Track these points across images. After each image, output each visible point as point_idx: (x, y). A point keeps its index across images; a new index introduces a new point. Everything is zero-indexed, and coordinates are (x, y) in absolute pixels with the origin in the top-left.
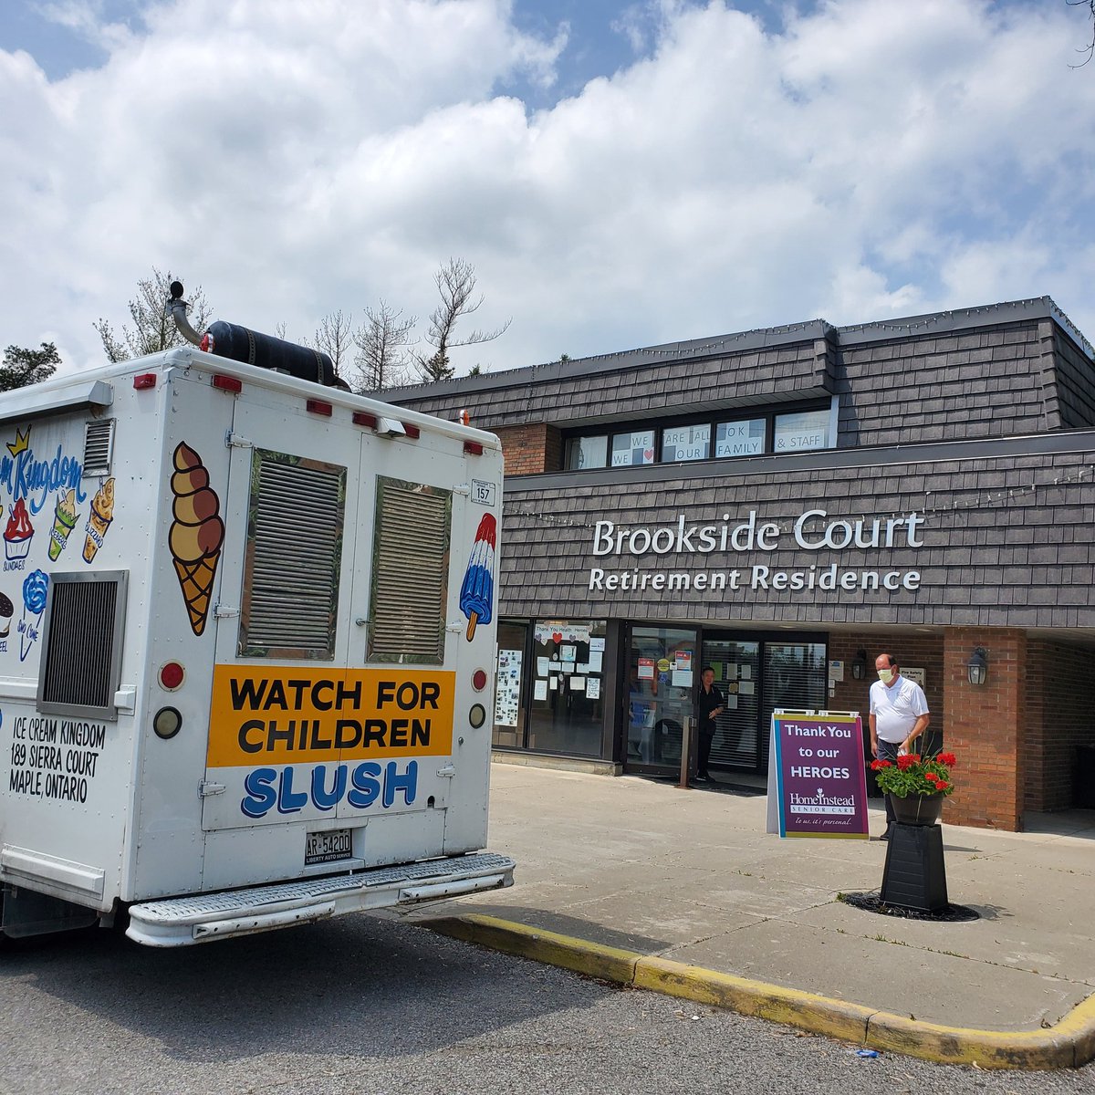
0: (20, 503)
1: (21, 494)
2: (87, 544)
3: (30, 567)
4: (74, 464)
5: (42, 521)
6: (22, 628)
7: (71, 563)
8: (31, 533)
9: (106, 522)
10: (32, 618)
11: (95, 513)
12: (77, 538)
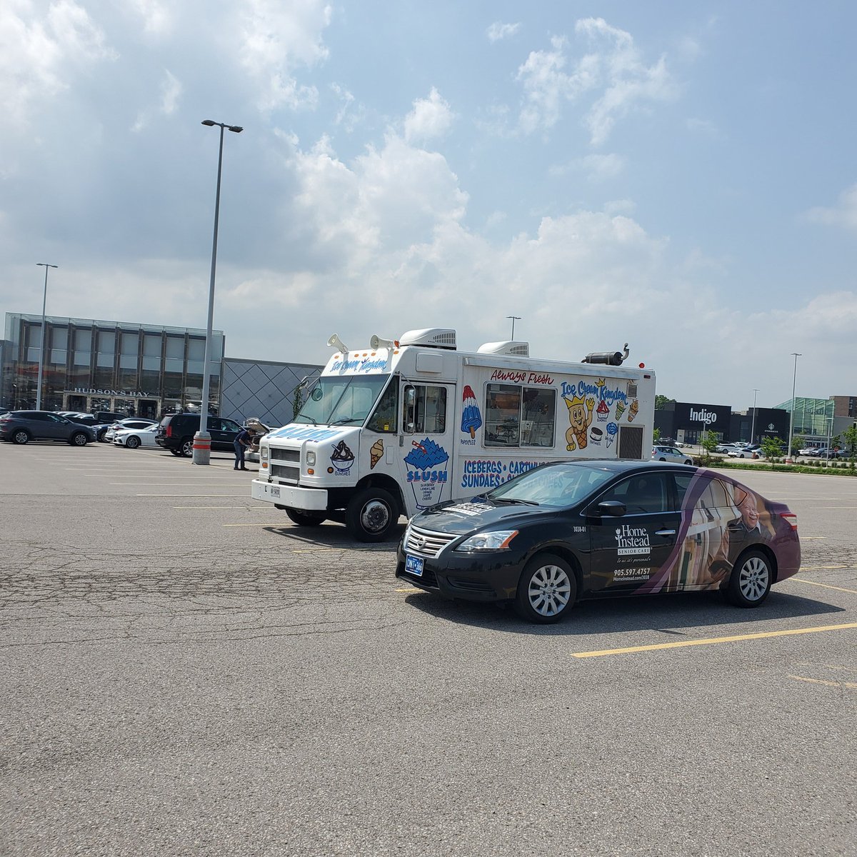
0: (603, 402)
1: (603, 399)
2: (629, 417)
3: (608, 421)
4: (623, 394)
5: (613, 409)
6: (607, 439)
7: (623, 421)
8: (608, 411)
9: (636, 412)
10: (610, 436)
11: (631, 409)
12: (625, 415)
